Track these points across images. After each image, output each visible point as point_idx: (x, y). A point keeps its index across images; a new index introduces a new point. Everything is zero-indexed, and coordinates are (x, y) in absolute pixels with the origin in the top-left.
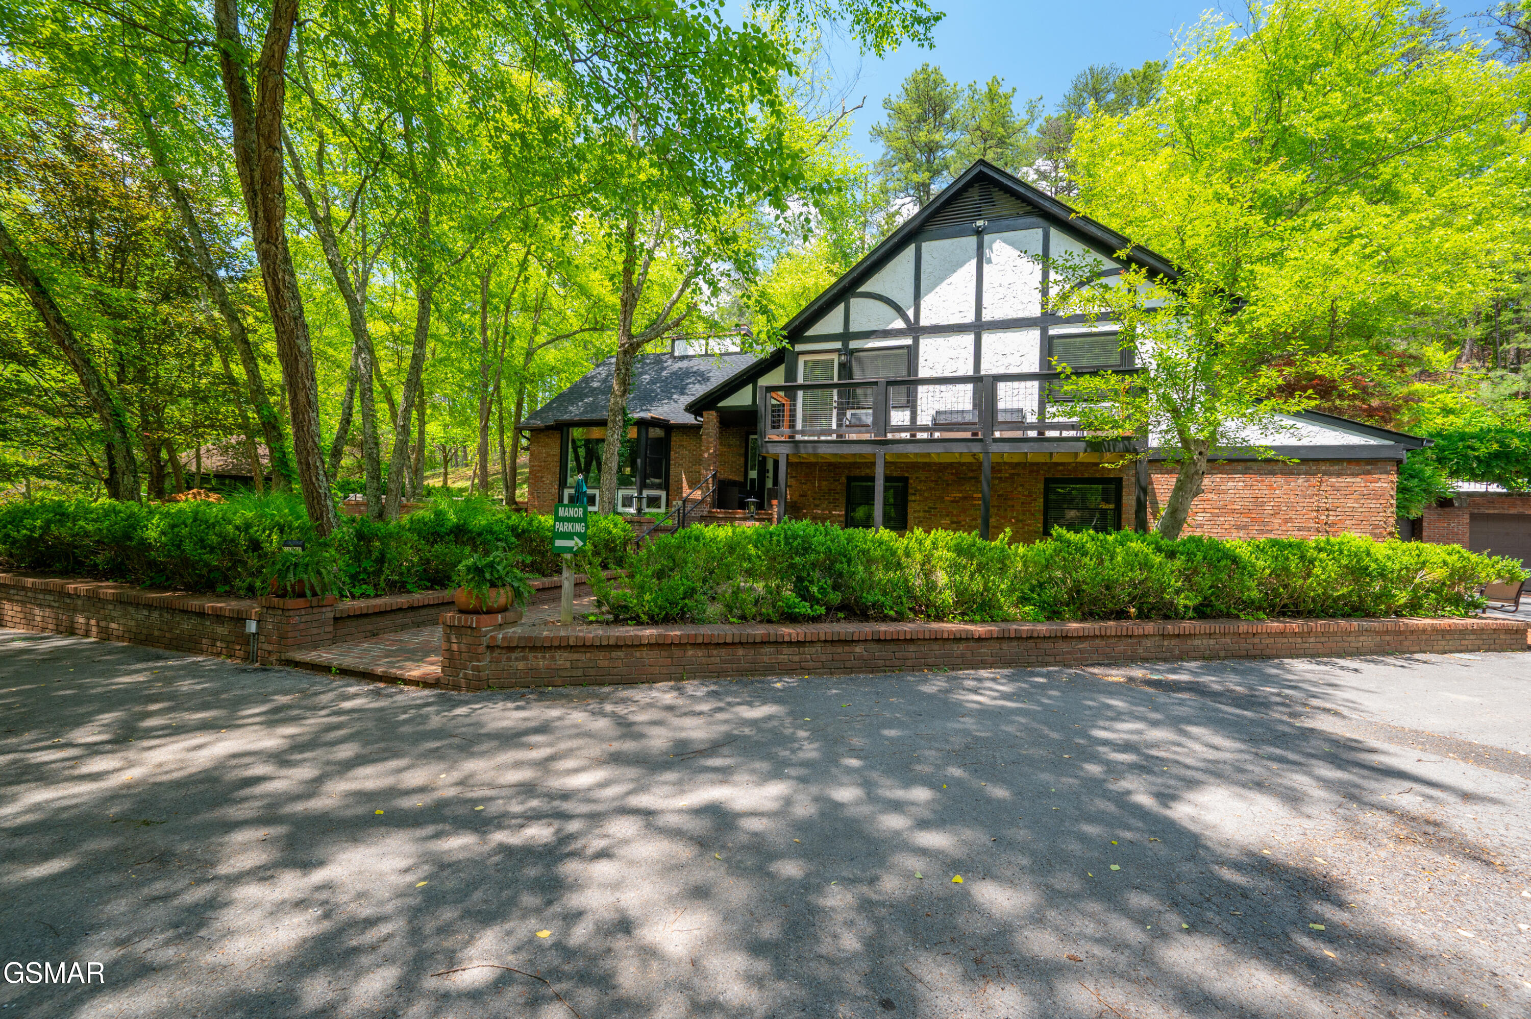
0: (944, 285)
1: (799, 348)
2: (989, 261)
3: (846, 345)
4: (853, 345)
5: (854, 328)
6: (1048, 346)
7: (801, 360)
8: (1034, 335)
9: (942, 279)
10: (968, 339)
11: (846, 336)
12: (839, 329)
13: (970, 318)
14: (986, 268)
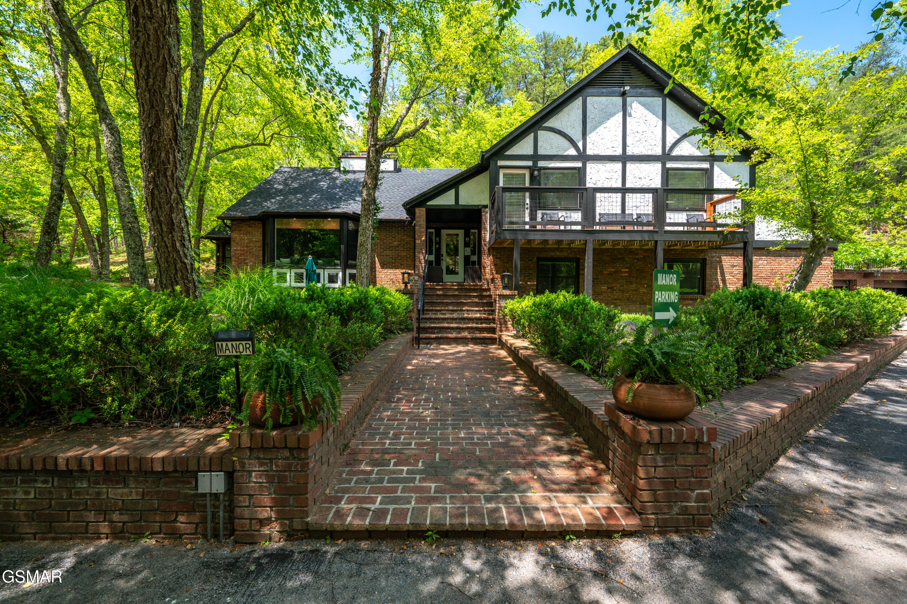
0: (601, 128)
1: (501, 163)
2: (630, 116)
3: (535, 163)
4: (541, 164)
5: (541, 152)
6: (666, 174)
7: (502, 172)
8: (658, 166)
9: (600, 123)
10: (618, 166)
11: (536, 157)
12: (530, 151)
13: (619, 152)
14: (628, 119)
